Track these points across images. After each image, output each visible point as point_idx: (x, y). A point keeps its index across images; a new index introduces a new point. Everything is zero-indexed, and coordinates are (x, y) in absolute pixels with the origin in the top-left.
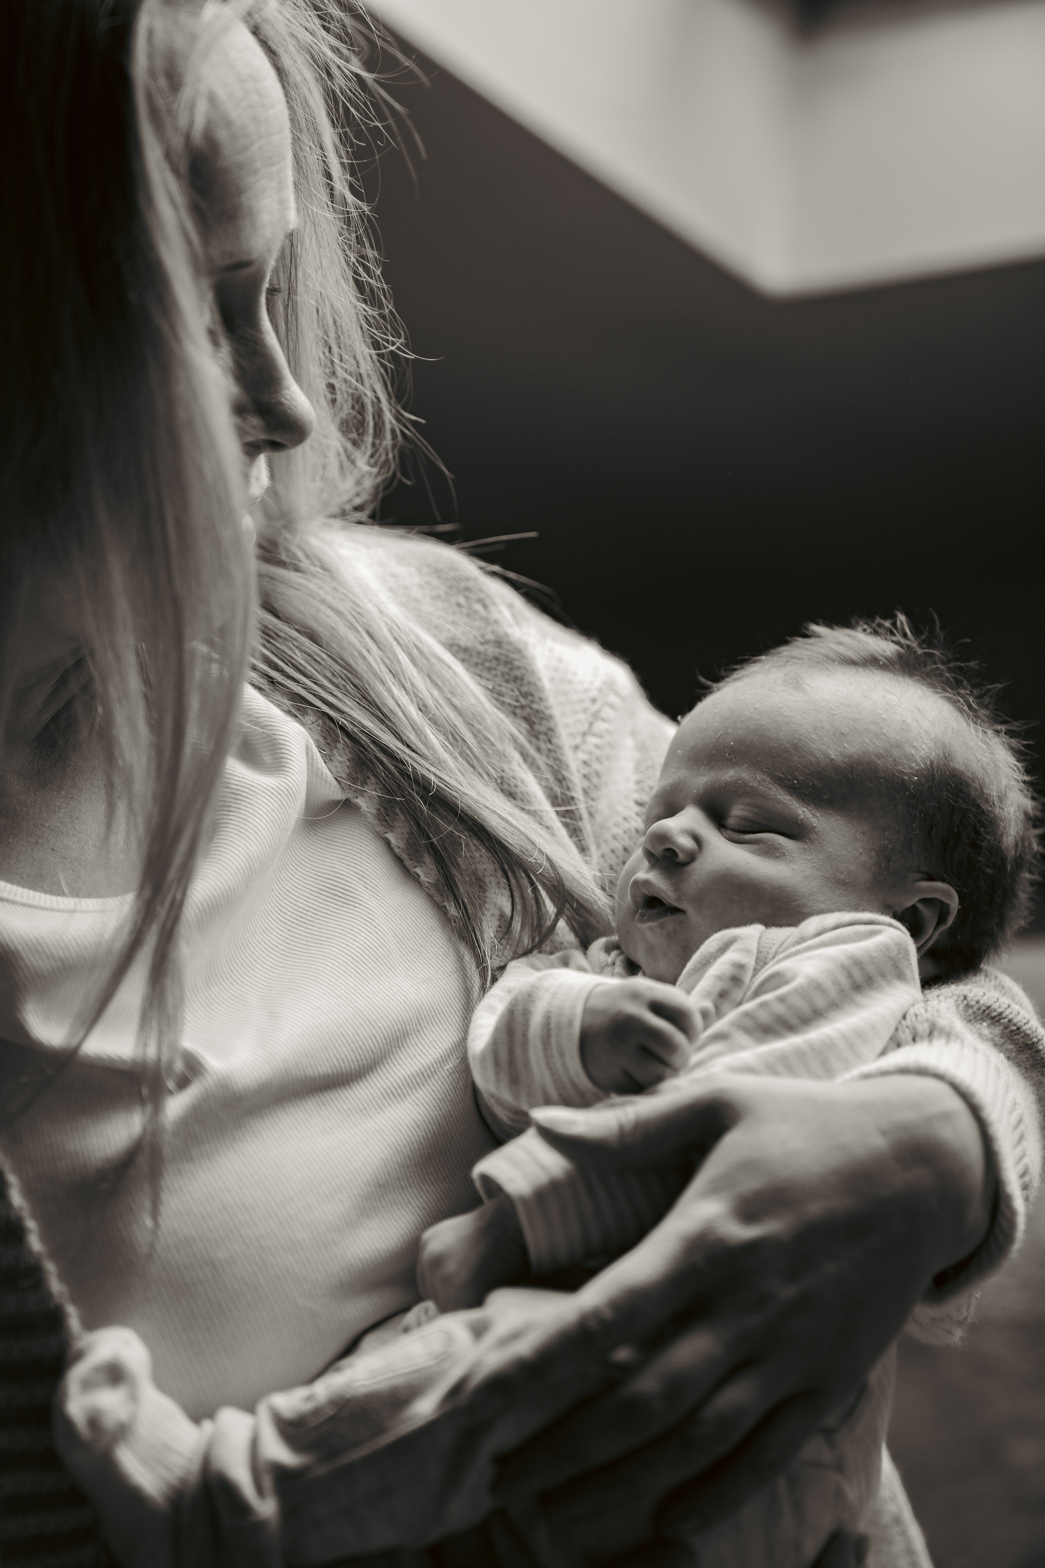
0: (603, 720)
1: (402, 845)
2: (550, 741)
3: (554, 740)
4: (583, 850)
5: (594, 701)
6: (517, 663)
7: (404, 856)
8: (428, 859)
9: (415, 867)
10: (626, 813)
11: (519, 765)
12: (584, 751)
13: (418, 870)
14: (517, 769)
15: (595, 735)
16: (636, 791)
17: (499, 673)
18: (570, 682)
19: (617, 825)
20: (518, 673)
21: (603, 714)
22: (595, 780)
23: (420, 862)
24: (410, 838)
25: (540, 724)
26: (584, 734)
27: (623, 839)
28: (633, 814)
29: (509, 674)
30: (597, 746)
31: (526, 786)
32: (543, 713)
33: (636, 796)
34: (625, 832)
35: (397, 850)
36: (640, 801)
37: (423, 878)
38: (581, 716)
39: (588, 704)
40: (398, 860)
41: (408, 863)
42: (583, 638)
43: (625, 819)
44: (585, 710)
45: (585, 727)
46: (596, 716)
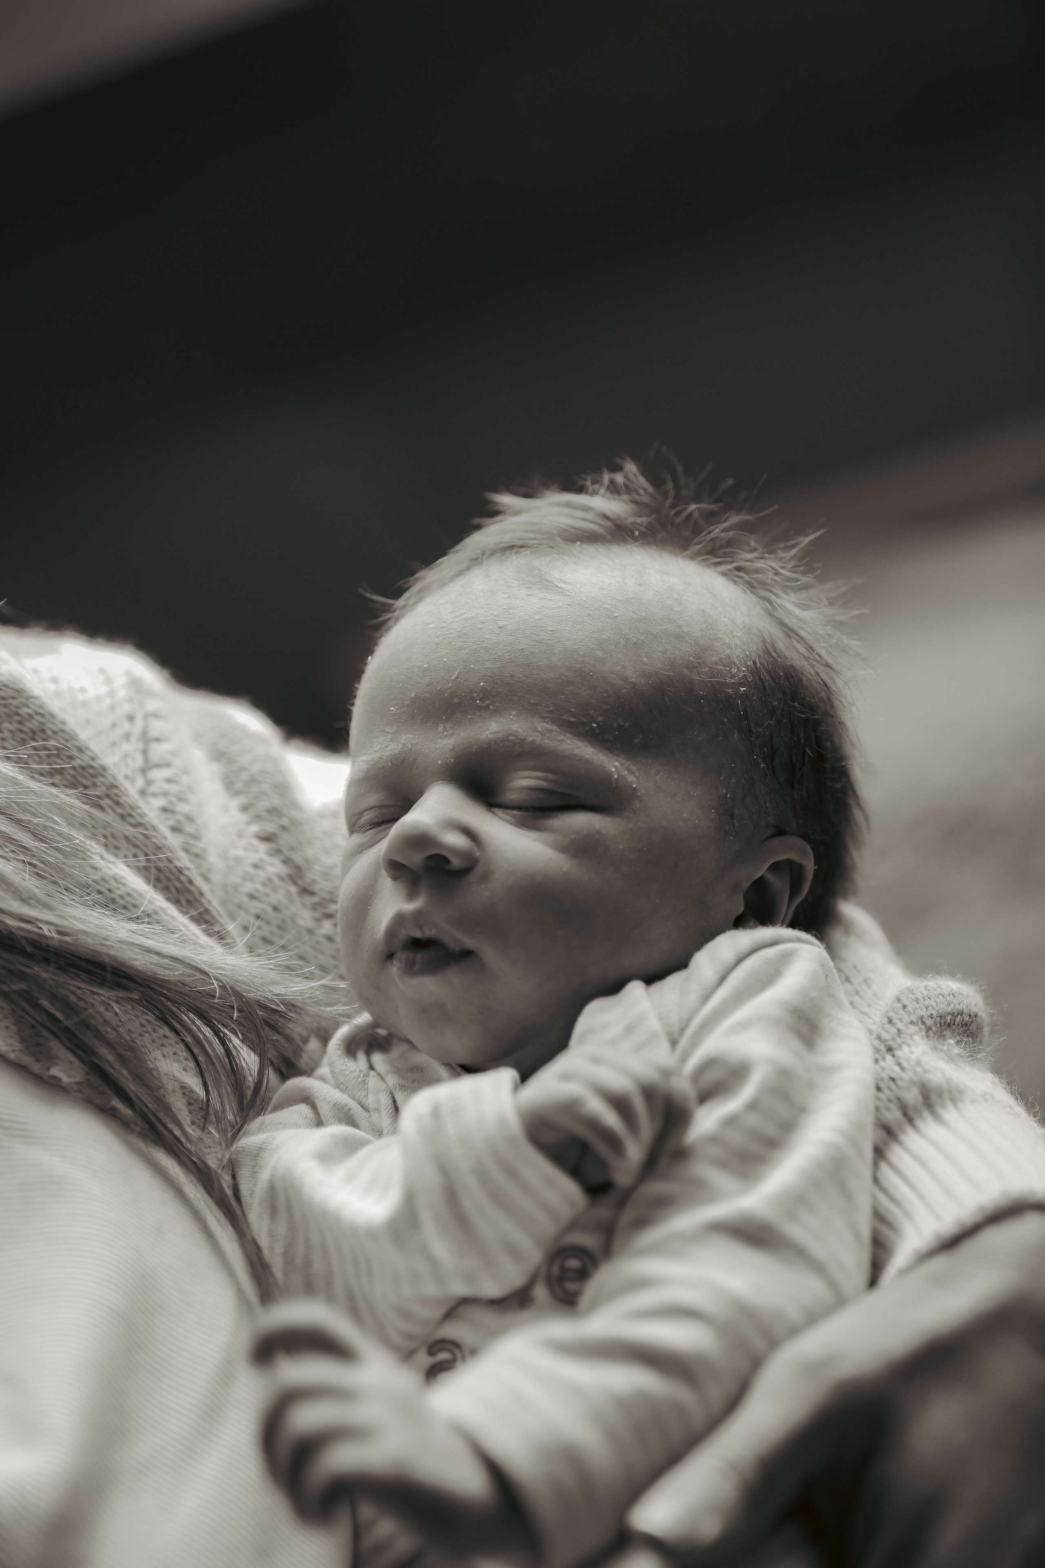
0: (158, 740)
1: (17, 1046)
2: (118, 803)
3: (123, 800)
4: (221, 936)
5: (131, 718)
6: (24, 711)
7: (27, 1060)
8: (58, 1049)
9: (48, 1069)
10: (254, 857)
11: (102, 857)
12: (155, 795)
13: (55, 1071)
14: (101, 863)
15: (158, 766)
16: (249, 823)
17: (7, 734)
18: (85, 704)
19: (246, 878)
20: (33, 725)
21: (154, 733)
22: (189, 828)
23: (50, 1058)
24: (20, 1030)
25: (95, 784)
26: (144, 771)
27: (267, 895)
28: (264, 856)
29: (21, 731)
30: (169, 781)
31: (124, 885)
32: (92, 767)
33: (254, 829)
34: (264, 884)
35: (12, 1056)
36: (263, 835)
37: (65, 1079)
38: (126, 747)
39: (126, 726)
40: (20, 1068)
41: (36, 1067)
42: (52, 633)
43: (256, 866)
44: (127, 737)
45: (139, 761)
46: (147, 739)
